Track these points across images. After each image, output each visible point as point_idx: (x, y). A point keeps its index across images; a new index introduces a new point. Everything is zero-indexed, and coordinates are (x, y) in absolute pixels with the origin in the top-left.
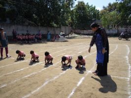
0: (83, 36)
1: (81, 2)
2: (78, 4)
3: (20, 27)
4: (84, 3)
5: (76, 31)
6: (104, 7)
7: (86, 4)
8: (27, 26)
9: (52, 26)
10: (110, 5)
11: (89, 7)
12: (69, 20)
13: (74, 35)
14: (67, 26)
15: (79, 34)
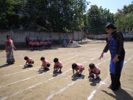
0: (97, 41)
1: (94, 6)
2: (91, 8)
3: (32, 33)
4: (97, 7)
5: (90, 36)
6: (119, 10)
7: (99, 8)
8: (40, 32)
9: (64, 32)
10: (125, 7)
11: (102, 11)
12: (82, 24)
13: (87, 40)
14: (80, 31)
15: (92, 39)
